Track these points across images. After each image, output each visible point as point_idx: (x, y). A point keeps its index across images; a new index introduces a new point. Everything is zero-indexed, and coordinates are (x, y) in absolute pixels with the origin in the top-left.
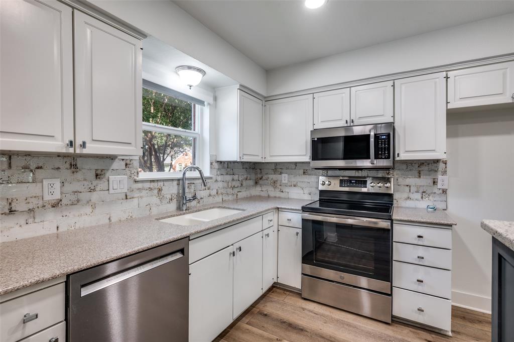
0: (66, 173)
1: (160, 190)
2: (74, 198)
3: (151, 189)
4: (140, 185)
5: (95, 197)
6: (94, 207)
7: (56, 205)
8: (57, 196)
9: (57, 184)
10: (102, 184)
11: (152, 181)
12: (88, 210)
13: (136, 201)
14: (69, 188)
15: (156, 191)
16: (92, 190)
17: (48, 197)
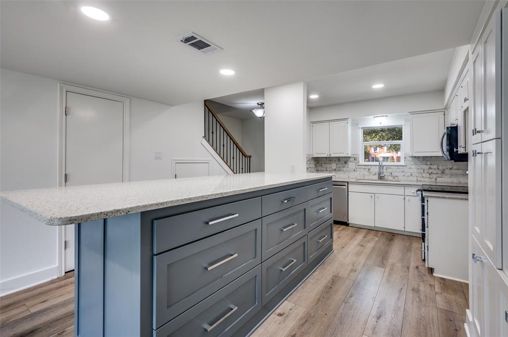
0: (337, 162)
1: (369, 169)
2: (339, 169)
3: (365, 169)
4: (360, 167)
5: (344, 169)
6: (344, 172)
7: (335, 170)
8: (335, 168)
9: (335, 164)
10: (346, 166)
11: (366, 166)
12: (343, 173)
13: (358, 172)
14: (338, 166)
15: (367, 170)
16: (344, 167)
17: (333, 168)
